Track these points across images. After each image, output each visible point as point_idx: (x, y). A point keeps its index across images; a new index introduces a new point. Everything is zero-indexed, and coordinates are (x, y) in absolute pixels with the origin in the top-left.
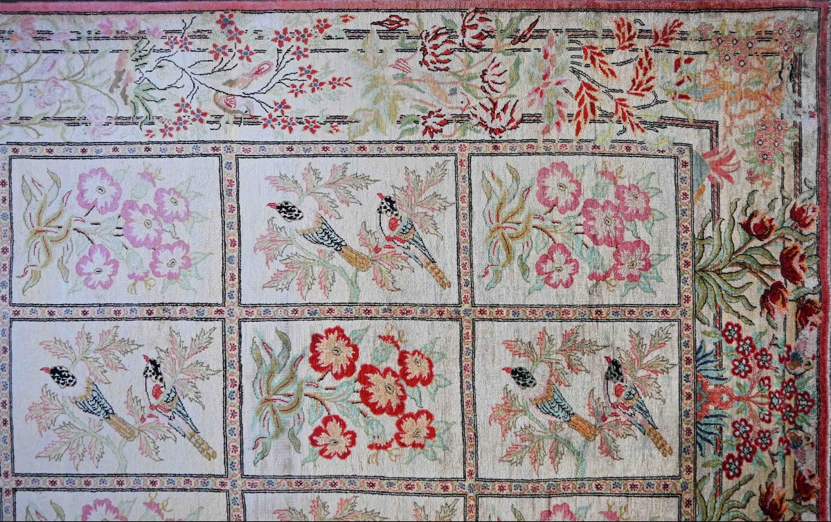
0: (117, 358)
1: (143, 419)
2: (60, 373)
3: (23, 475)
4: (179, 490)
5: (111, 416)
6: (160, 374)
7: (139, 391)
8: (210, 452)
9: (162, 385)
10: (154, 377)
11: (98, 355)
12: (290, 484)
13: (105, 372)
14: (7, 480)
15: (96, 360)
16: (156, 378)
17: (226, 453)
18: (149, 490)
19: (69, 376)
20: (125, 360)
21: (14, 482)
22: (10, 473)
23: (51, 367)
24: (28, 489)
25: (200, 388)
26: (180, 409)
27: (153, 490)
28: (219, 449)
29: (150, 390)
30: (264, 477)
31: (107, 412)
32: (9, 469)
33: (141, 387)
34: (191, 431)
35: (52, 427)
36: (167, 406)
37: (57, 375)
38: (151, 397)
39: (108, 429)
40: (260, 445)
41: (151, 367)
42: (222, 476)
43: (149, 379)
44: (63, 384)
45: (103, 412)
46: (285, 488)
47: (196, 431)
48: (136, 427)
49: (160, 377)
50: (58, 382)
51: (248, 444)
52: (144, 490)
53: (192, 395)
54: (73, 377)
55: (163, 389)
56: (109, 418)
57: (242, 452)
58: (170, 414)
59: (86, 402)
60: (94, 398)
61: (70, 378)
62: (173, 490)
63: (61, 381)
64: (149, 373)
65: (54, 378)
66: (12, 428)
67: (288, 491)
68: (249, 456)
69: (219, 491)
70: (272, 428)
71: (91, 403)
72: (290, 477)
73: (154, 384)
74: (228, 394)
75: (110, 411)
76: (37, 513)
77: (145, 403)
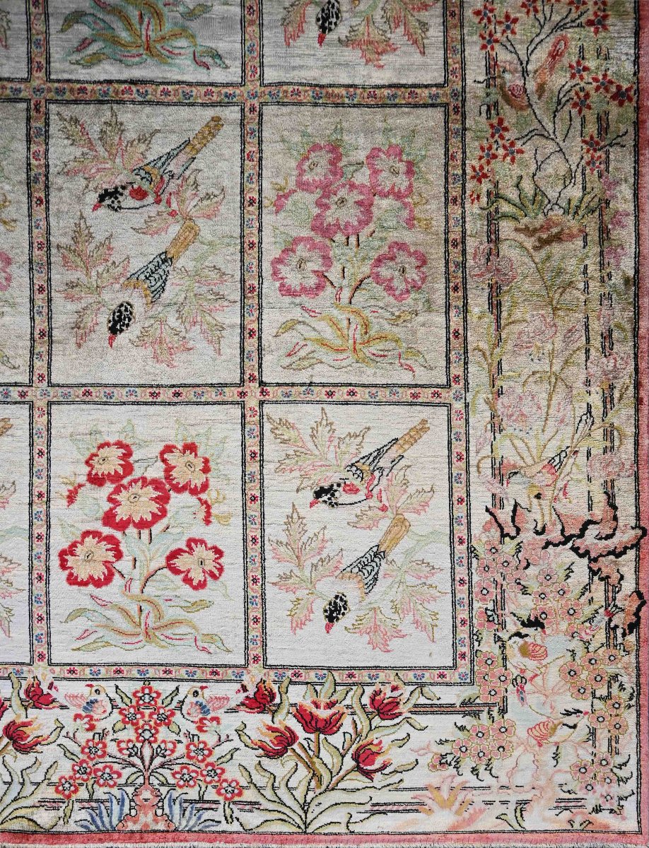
0: (97, 247)
1: (173, 214)
2: (115, 323)
3: (243, 373)
4: (260, 168)
5: (169, 256)
6: (116, 188)
7: (138, 219)
8: (212, 124)
9: (130, 188)
10: (121, 199)
11: (94, 273)
12: (252, 23)
13: (114, 263)
14: (249, 394)
15: (99, 275)
16: (122, 194)
17: (213, 105)
18: (260, 208)
19: (120, 311)
20: (100, 237)
21: (251, 384)
22: (240, 390)
23: (108, 334)
24: (260, 366)
25: (134, 136)
26: (160, 164)
27: (260, 202)
28: (210, 113)
29: (138, 204)
30: (243, 57)
31: (164, 261)
32: (236, 390)
33: (133, 215)
34: (188, 149)
35: (183, 334)
36: (157, 179)
37: (118, 327)
38: (145, 202)
39: (184, 261)
40: (205, 60)
41: (108, 202)
42: (242, 110)
43: (123, 205)
44: (130, 320)
45: (163, 267)
46: (257, 30)
47: (187, 143)
48: (182, 222)
49: (120, 190)
50: (128, 325)
51: (202, 76)
52: (260, 214)
53: (143, 147)
54: (121, 305)
55: (136, 186)
56: (171, 259)
57: (212, 84)
58: (166, 178)
59: (153, 289)
60: (147, 278)
61: (123, 309)
62: (260, 175)
63: (126, 322)
64: (116, 205)
65: (121, 331)
66: (185, 386)
67: (261, 25)
68: (217, 75)
69: (261, 115)
70: (182, 43)
71: (153, 283)
72: (242, 21)
73: (129, 198)
74: (141, 99)
75: (163, 257)
76: (289, 355)
77: (153, 210)
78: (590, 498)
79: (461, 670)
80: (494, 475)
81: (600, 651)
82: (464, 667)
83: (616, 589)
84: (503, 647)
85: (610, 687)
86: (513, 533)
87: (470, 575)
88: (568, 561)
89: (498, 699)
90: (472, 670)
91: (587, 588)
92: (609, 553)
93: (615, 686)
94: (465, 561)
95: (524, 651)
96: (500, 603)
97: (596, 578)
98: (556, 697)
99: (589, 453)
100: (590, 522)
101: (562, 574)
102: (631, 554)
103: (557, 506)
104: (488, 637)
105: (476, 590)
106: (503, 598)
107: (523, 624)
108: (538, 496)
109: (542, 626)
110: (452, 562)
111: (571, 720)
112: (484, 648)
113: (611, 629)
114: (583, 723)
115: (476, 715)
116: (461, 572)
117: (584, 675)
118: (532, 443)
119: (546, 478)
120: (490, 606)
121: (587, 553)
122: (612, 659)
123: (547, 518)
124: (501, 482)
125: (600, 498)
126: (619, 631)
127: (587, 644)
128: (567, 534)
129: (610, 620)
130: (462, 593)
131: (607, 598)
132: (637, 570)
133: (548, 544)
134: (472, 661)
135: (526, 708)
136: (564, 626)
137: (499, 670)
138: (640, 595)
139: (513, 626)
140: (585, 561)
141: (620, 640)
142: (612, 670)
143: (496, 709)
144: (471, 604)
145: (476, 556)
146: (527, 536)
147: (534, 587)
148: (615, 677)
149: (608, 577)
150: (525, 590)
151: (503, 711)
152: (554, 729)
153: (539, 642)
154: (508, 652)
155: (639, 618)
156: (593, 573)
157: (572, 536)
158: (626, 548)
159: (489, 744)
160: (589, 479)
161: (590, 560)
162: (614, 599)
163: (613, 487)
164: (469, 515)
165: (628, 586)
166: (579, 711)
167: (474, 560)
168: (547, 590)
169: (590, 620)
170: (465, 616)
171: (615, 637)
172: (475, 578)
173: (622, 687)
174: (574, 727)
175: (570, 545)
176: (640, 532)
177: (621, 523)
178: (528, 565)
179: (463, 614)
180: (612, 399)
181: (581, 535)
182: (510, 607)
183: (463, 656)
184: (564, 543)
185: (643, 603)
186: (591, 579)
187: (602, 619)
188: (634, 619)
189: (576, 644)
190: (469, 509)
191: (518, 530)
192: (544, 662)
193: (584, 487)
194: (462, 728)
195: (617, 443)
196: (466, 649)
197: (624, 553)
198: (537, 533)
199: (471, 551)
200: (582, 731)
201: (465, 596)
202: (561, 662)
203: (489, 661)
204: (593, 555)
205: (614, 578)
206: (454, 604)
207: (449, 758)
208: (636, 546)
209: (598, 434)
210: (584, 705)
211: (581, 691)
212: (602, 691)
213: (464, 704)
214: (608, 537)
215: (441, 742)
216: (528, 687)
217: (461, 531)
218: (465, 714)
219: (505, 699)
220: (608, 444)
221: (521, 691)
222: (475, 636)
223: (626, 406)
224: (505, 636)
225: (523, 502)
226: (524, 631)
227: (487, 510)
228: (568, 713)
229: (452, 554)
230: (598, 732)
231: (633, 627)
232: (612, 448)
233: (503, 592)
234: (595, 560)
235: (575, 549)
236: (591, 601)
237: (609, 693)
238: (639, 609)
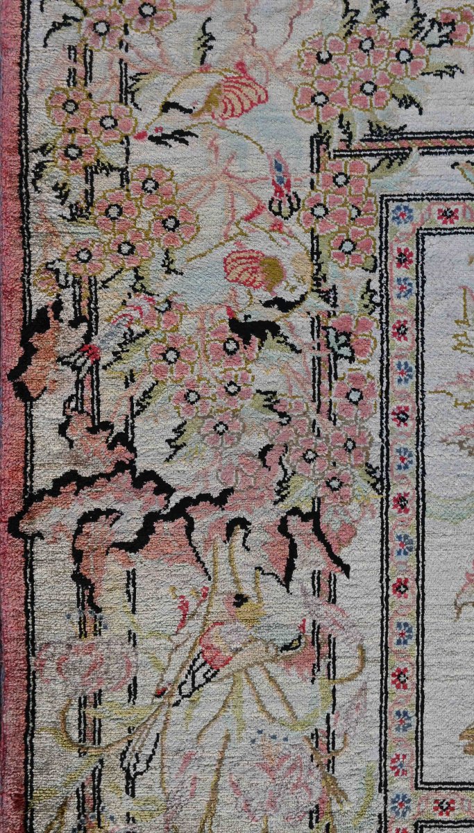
78: (132, 597)
79: (406, 228)
80: (331, 643)
81: (109, 270)
82: (401, 235)
83: (74, 404)
84: (318, 279)
85: (89, 194)
86: (294, 521)
87: (385, 432)
88: (179, 464)
89: (330, 166)
90: (384, 228)
91: (139, 406)
92: (90, 481)
93: (76, 195)
94: (395, 460)
95: (273, 270)
96: (322, 372)
97: (119, 428)
98: (207, 171)
99: (133, 692)
100: (132, 547)
101: (191, 436)
102: (43, 480)
103: (200, 579)
104: (351, 299)
105: (374, 400)
106: (316, 383)
107: (275, 329)
108: (240, 600)
109: (234, 324)
110: (421, 459)
111: (174, 121)
112: (358, 276)
113: (86, 318)
114: (148, 116)
115: (377, 132)
116: (403, 437)
117: (146, 219)
118: (250, 711)
119: (221, 639)
120: (343, 367)
121: (138, 482)
122: (83, 254)
123: (223, 554)
124: (316, 629)
125: (110, 597)
126: (68, 313)
127: (139, 286)
128: (181, 521)
129: (87, 337)
130: (401, 391)
131: (96, 384)
132: (29, 445)
133: (221, 501)
134: (384, 247)
135: (271, 146)
136: (188, 325)
137: (329, 230)
138: (23, 393)
139: (298, 324)
140: (142, 465)
141: (67, 295)
142: (85, 231)
143: (335, 144)
144: (385, 369)
145: (370, 471)
146: (264, 516)
147: (250, 407)
148: (77, 214)
149: (93, 430)
150: (271, 400)
151: (319, 140)
152: (210, 102)
153: (242, 290)
154: (308, 269)
155: (25, 342)
156: (125, 440)
157: (171, 517)
158: (55, 492)
159: (350, 67)
160: (132, 637)
161: (132, 466)
162: (79, 382)
163: (82, 622)
164: (385, 557)
165: (48, 412)
166: (158, 140)
167: (375, 461)
168: (223, 401)
169: (131, 338)
170: (396, 344)
171: (77, 301)
172: (373, 425)
173: (62, 192)
174: (167, 107)
175: (175, 499)
176: (24, 526)
177: (66, 545)
178: (263, 454)
179: (402, 347)
180: (81, 807)
181: (151, 520)
182: (301, 365)
183: (403, 259)
184: (187, 501)
185: (14, 374)
186: (130, 426)
187: (107, 339)
188: (35, 340)
189: (164, 286)
190: (384, 570)
191: (283, 527)
192: (231, 246)
193: (144, 620)
194: (407, 102)
195: (73, 714)
196: (397, 272)
197: (59, 483)
198: (243, 523)
199: (380, 482)
200: (150, 97)
201: (395, 387)
202: (196, 247)
203: (348, 248)
204: (125, 478)
205: (78, 430)
206: (420, 369)
207: (434, 36)
208: (31, 498)
209: (112, 733)
210: (145, 152)
211: (153, 184)
212: (106, 184)
213: (403, 155)
214: (92, 516)
215: (451, 70)
216: (267, 193)
217: (401, 523)
218: (400, 133)
219: (316, 166)
220: (91, 712)
221: (282, 186)
222: (377, 300)
223: (51, 793)
224: (314, 302)
225: (272, 588)
226: (273, 314)
227: (346, 569)
228: (181, 136)
229: (421, 474)
230: (114, 95)
231: (38, 324)
232: (82, 704)
233: (316, 397)
234: (120, 467)
235: (164, 489)
236: (130, 379)
237: (89, 179)
238: (25, 362)
